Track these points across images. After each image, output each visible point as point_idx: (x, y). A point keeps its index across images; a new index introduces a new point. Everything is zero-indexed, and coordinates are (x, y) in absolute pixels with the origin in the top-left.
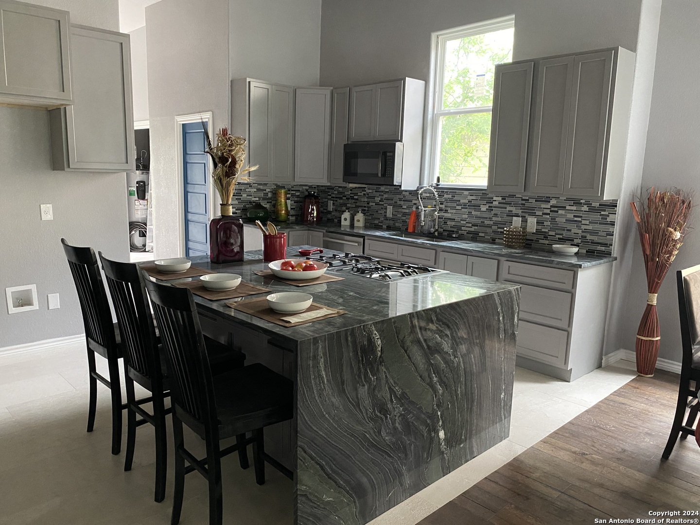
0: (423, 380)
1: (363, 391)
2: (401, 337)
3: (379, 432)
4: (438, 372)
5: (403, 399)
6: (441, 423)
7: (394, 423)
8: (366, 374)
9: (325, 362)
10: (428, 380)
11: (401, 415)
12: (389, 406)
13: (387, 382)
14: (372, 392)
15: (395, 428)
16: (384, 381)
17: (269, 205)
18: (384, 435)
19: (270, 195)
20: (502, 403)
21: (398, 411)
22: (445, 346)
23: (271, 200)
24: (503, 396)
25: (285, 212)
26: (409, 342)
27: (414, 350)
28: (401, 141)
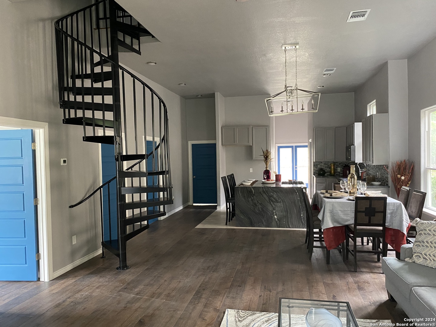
0: (268, 202)
1: (250, 199)
2: (260, 191)
3: (255, 209)
4: (272, 201)
5: (261, 204)
6: (275, 214)
7: (259, 208)
8: (250, 196)
9: (240, 191)
12: (257, 204)
14: (252, 200)
15: (259, 210)
16: (255, 199)
17: (329, 170)
18: (256, 210)
19: (330, 166)
20: (302, 218)
21: (260, 206)
22: (275, 196)
23: (330, 168)
24: (302, 215)
25: (333, 172)
26: (262, 193)
27: (264, 195)
28: (354, 145)
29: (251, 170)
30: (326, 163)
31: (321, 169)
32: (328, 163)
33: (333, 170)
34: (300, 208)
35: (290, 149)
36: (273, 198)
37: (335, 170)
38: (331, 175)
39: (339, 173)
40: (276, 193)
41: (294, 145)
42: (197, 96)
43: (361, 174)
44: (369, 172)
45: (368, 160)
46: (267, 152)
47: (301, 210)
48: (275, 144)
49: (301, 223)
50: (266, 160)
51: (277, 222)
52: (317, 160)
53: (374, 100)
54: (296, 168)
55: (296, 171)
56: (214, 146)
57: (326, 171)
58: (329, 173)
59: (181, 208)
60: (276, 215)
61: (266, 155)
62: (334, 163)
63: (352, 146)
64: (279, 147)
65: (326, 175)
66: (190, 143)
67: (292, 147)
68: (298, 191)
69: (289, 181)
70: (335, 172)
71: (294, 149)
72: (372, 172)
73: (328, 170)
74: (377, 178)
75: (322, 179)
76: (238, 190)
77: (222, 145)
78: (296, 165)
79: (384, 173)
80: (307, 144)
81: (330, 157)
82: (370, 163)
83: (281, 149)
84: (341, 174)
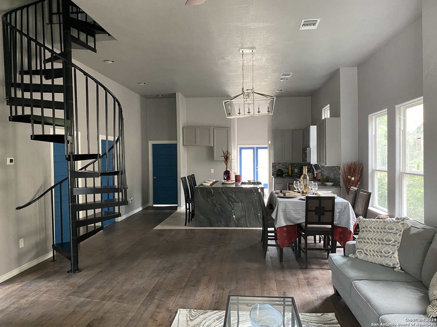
0: (227, 202)
1: (209, 200)
2: (219, 191)
4: (231, 201)
5: (220, 204)
6: (233, 214)
7: (218, 208)
8: (210, 197)
9: (200, 192)
10: (228, 202)
11: (220, 208)
12: (217, 205)
13: (215, 200)
14: (211, 200)
15: (218, 210)
17: (287, 170)
18: (215, 210)
19: (288, 167)
20: (259, 217)
21: (219, 206)
22: (234, 196)
23: (288, 169)
24: (259, 215)
25: (291, 172)
26: (221, 193)
27: (223, 195)
28: (310, 147)
29: (212, 171)
30: (284, 164)
31: (280, 170)
32: (286, 164)
33: (290, 171)
34: (257, 207)
35: (252, 150)
36: (232, 198)
37: (292, 171)
38: (288, 176)
39: (296, 173)
40: (235, 193)
41: (255, 146)
42: (158, 96)
43: (316, 175)
44: (324, 173)
45: (322, 161)
46: (227, 153)
47: (259, 209)
48: (237, 145)
49: (258, 222)
50: (226, 161)
51: (235, 221)
52: (276, 162)
53: (328, 104)
54: (257, 169)
55: (257, 172)
56: (175, 147)
57: (284, 172)
58: (287, 174)
59: (140, 209)
60: (235, 215)
61: (226, 156)
62: (292, 164)
63: (307, 148)
64: (241, 149)
65: (284, 175)
66: (150, 143)
67: (253, 148)
68: (255, 191)
69: (248, 182)
70: (292, 173)
71: (256, 151)
72: (326, 173)
73: (285, 170)
74: (330, 179)
75: (280, 180)
76: (198, 191)
77: (183, 145)
78: (257, 166)
79: (337, 174)
80: (266, 146)
81: (288, 159)
82: (323, 164)
83: (243, 151)
84: (298, 175)
